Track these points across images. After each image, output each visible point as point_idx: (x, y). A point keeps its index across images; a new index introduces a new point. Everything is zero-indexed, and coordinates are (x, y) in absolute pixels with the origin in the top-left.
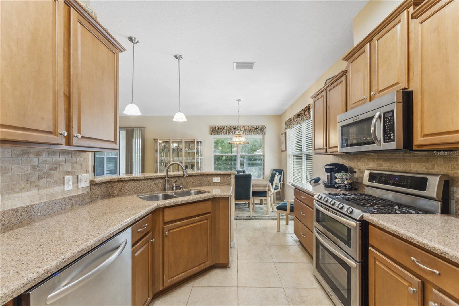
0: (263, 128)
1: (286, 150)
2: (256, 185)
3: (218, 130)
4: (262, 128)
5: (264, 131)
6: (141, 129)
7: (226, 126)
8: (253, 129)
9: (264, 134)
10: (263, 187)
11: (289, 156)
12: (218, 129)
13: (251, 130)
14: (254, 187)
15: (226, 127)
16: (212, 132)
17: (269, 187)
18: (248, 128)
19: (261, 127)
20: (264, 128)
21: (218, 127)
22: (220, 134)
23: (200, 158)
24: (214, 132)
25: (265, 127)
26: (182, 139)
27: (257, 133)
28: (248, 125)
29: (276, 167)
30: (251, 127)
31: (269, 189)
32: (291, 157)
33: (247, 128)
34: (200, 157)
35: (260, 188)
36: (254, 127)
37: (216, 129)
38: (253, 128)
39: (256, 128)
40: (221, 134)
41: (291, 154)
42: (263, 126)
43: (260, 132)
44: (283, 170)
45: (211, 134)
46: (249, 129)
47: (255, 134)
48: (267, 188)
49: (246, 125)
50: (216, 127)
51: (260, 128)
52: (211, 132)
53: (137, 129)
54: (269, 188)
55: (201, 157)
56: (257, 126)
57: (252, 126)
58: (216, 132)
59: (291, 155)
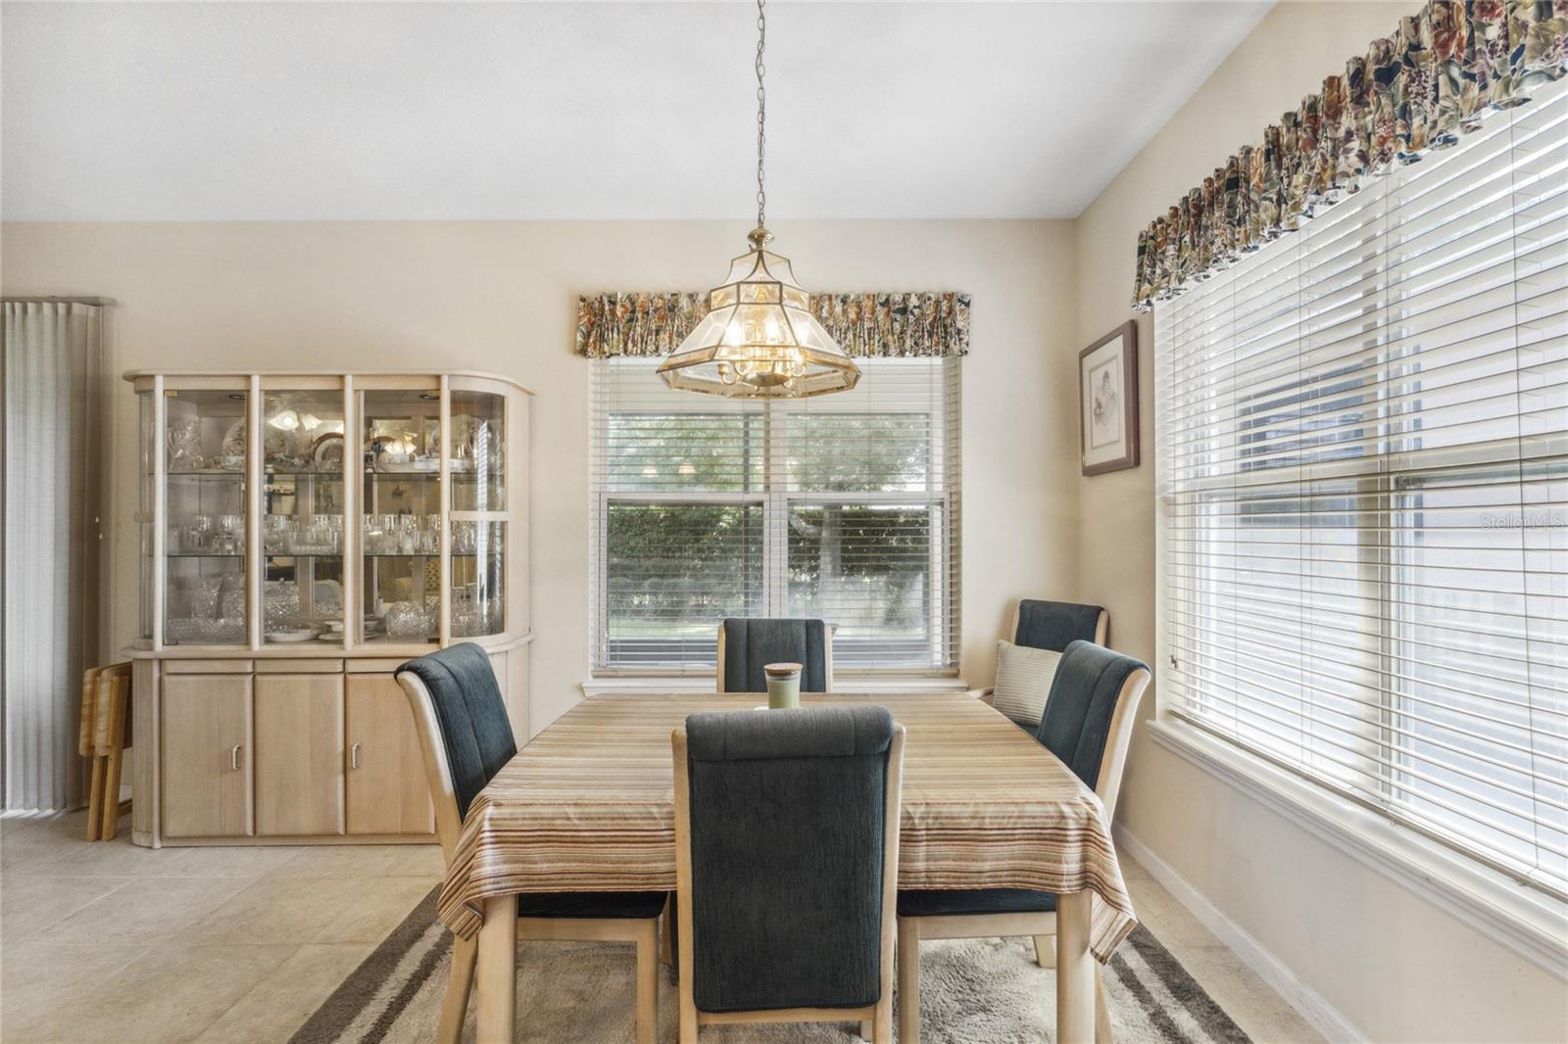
0: (951, 311)
1: (1135, 458)
2: (948, 832)
3: (631, 320)
4: (945, 306)
5: (959, 332)
6: (69, 310)
7: (691, 296)
8: (881, 317)
9: (956, 349)
10: (1017, 848)
11: (1170, 503)
12: (633, 312)
13: (867, 325)
14: (922, 850)
15: (684, 302)
16: (587, 336)
17: (1093, 851)
18: (845, 312)
19: (938, 303)
20: (958, 307)
21: (633, 304)
22: (643, 353)
23: (492, 524)
24: (602, 339)
25: (967, 305)
26: (342, 377)
27: (909, 342)
28: (842, 291)
29: (1044, 588)
30: (867, 304)
31: (1084, 873)
32: (1180, 510)
33: (838, 309)
34: (482, 517)
35: (987, 866)
36: (886, 303)
37: (613, 312)
38: (881, 312)
39: (904, 311)
40: (651, 347)
41: (1180, 487)
42: (949, 297)
43: (930, 336)
44: (1100, 609)
45: (583, 352)
46: (852, 316)
47: (893, 350)
48: (1071, 860)
49: (829, 289)
50: (613, 303)
51: (930, 311)
52: (580, 339)
53: (39, 310)
54: (1084, 859)
55: (497, 516)
56: (906, 298)
57: (873, 297)
58: (615, 337)
59: (1180, 499)
